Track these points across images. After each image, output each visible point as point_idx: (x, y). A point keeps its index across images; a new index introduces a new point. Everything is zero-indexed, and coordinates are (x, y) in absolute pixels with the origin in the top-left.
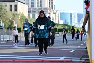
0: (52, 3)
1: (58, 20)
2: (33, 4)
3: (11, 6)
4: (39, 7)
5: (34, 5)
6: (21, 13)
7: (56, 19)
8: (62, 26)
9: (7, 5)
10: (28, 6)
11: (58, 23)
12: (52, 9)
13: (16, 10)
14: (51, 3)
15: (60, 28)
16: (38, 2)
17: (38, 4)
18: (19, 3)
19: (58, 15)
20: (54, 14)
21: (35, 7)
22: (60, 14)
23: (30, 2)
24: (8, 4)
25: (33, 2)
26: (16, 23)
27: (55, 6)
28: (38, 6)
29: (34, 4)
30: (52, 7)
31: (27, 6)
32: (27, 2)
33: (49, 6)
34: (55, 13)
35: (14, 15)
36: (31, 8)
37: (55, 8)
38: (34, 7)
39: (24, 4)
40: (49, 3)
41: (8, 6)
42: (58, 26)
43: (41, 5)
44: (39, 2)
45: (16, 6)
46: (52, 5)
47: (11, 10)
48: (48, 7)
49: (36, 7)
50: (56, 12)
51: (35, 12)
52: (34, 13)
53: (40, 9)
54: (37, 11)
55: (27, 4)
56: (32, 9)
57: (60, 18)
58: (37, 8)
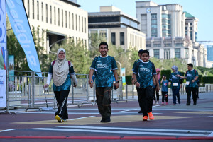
0: (191, 28)
1: (202, 61)
2: (155, 32)
3: (113, 35)
4: (167, 37)
5: (157, 33)
6: (133, 47)
7: (198, 59)
8: (211, 72)
9: (106, 34)
10: (146, 35)
11: (202, 66)
12: (192, 39)
13: (122, 43)
14: (189, 29)
15: (207, 76)
16: (165, 27)
17: (165, 30)
18: (128, 28)
19: (202, 52)
20: (195, 50)
21: (158, 37)
22: (206, 49)
23: (149, 28)
24: (108, 31)
25: (155, 26)
26: (123, 67)
27: (196, 33)
28: (164, 35)
29: (156, 30)
30: (191, 36)
31: (144, 35)
32: (144, 28)
33: (186, 35)
34: (197, 48)
35: (120, 52)
36: (151, 39)
37: (196, 38)
38: (156, 36)
39: (139, 30)
40: (186, 28)
41: (109, 36)
42: (203, 72)
43: (170, 32)
44: (167, 27)
45: (122, 35)
46: (191, 33)
47: (114, 43)
48: (184, 37)
49: (161, 36)
50: (200, 45)
51: (159, 45)
52: (157, 48)
53: (167, 39)
54: (162, 43)
55: (143, 31)
56: (153, 40)
57: (206, 57)
58: (163, 38)
